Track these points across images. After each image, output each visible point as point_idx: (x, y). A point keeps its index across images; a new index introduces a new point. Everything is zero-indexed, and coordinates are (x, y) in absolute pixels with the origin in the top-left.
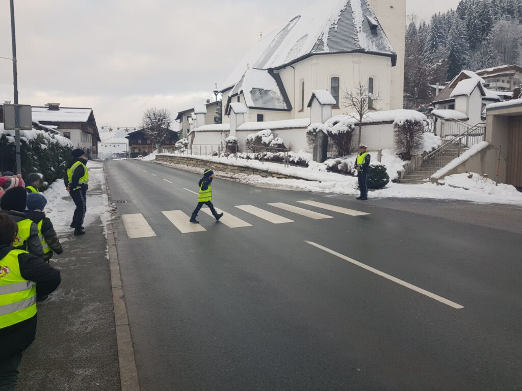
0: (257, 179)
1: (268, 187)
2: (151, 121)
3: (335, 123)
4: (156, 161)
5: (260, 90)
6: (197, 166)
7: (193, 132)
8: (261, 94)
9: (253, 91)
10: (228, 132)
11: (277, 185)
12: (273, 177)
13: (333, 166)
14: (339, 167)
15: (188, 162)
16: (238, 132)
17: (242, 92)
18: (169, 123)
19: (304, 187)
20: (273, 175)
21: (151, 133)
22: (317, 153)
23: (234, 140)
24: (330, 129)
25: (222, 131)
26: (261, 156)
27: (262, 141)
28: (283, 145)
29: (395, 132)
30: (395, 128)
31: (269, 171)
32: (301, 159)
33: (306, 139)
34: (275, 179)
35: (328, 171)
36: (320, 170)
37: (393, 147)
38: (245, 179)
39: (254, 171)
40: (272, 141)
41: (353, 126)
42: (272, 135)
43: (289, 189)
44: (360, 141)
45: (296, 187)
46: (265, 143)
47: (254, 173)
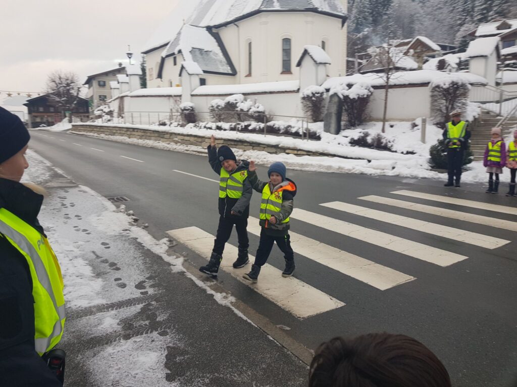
0: (263, 157)
2: (57, 86)
3: (350, 86)
4: (73, 132)
5: (200, 50)
6: (146, 139)
7: (122, 98)
8: (202, 54)
9: (193, 51)
10: (178, 98)
11: (302, 165)
12: (288, 154)
13: (359, 139)
14: (369, 140)
15: (129, 133)
16: (194, 97)
17: (180, 52)
18: (79, 88)
19: (351, 168)
20: (287, 151)
21: (58, 99)
22: (330, 123)
23: (191, 107)
24: (346, 93)
25: (170, 96)
26: (242, 126)
27: (237, 107)
28: (264, 113)
29: (432, 96)
30: (432, 92)
31: (280, 146)
32: (309, 130)
33: (300, 106)
34: (291, 156)
35: (351, 146)
36: (339, 144)
37: (429, 116)
38: (241, 156)
39: (254, 145)
40: (252, 107)
41: (372, 89)
42: (248, 100)
43: (326, 171)
44: (385, 108)
45: (337, 167)
46: (242, 110)
47: (254, 148)
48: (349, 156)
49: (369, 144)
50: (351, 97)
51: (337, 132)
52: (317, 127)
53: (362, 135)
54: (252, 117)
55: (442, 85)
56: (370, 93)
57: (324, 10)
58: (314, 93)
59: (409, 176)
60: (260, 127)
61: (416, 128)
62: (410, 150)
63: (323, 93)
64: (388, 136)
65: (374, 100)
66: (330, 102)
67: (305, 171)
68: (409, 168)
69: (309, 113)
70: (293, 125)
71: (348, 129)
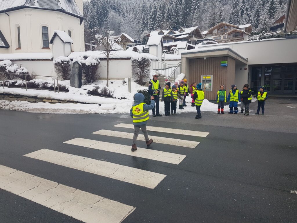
1: (47, 112)
3: (85, 58)
11: (55, 110)
12: (45, 102)
13: (93, 91)
14: (99, 91)
20: (44, 100)
22: (74, 81)
24: (84, 62)
26: (10, 83)
27: (6, 69)
28: (28, 73)
29: (132, 65)
30: (132, 63)
31: (38, 97)
32: (60, 85)
33: (54, 69)
34: (47, 103)
35: (89, 95)
36: (81, 94)
37: (132, 77)
38: (8, 105)
39: (17, 97)
40: (18, 70)
41: (99, 60)
42: (15, 65)
43: (72, 113)
44: (108, 72)
45: (80, 110)
46: (10, 71)
47: (18, 99)
48: (87, 102)
49: (100, 94)
50: (87, 64)
51: (80, 87)
52: (66, 83)
53: (95, 88)
54: (18, 76)
55: (137, 59)
56: (98, 63)
57: (69, 12)
58: (63, 61)
59: (123, 113)
60: (24, 84)
61: (125, 84)
62: (123, 97)
63: (69, 61)
64: (110, 89)
65: (101, 67)
66: (73, 67)
67: (57, 114)
68: (124, 108)
69: (60, 74)
70: (48, 82)
71: (87, 84)
